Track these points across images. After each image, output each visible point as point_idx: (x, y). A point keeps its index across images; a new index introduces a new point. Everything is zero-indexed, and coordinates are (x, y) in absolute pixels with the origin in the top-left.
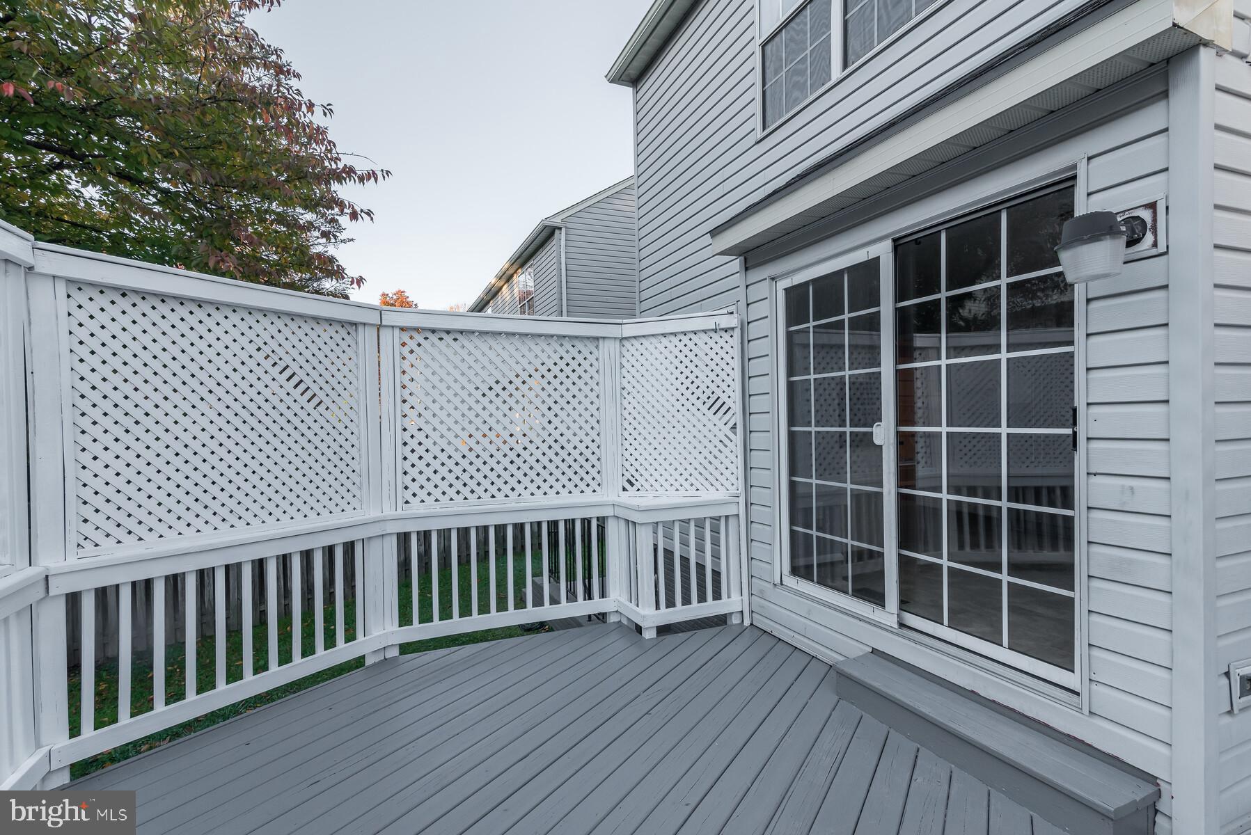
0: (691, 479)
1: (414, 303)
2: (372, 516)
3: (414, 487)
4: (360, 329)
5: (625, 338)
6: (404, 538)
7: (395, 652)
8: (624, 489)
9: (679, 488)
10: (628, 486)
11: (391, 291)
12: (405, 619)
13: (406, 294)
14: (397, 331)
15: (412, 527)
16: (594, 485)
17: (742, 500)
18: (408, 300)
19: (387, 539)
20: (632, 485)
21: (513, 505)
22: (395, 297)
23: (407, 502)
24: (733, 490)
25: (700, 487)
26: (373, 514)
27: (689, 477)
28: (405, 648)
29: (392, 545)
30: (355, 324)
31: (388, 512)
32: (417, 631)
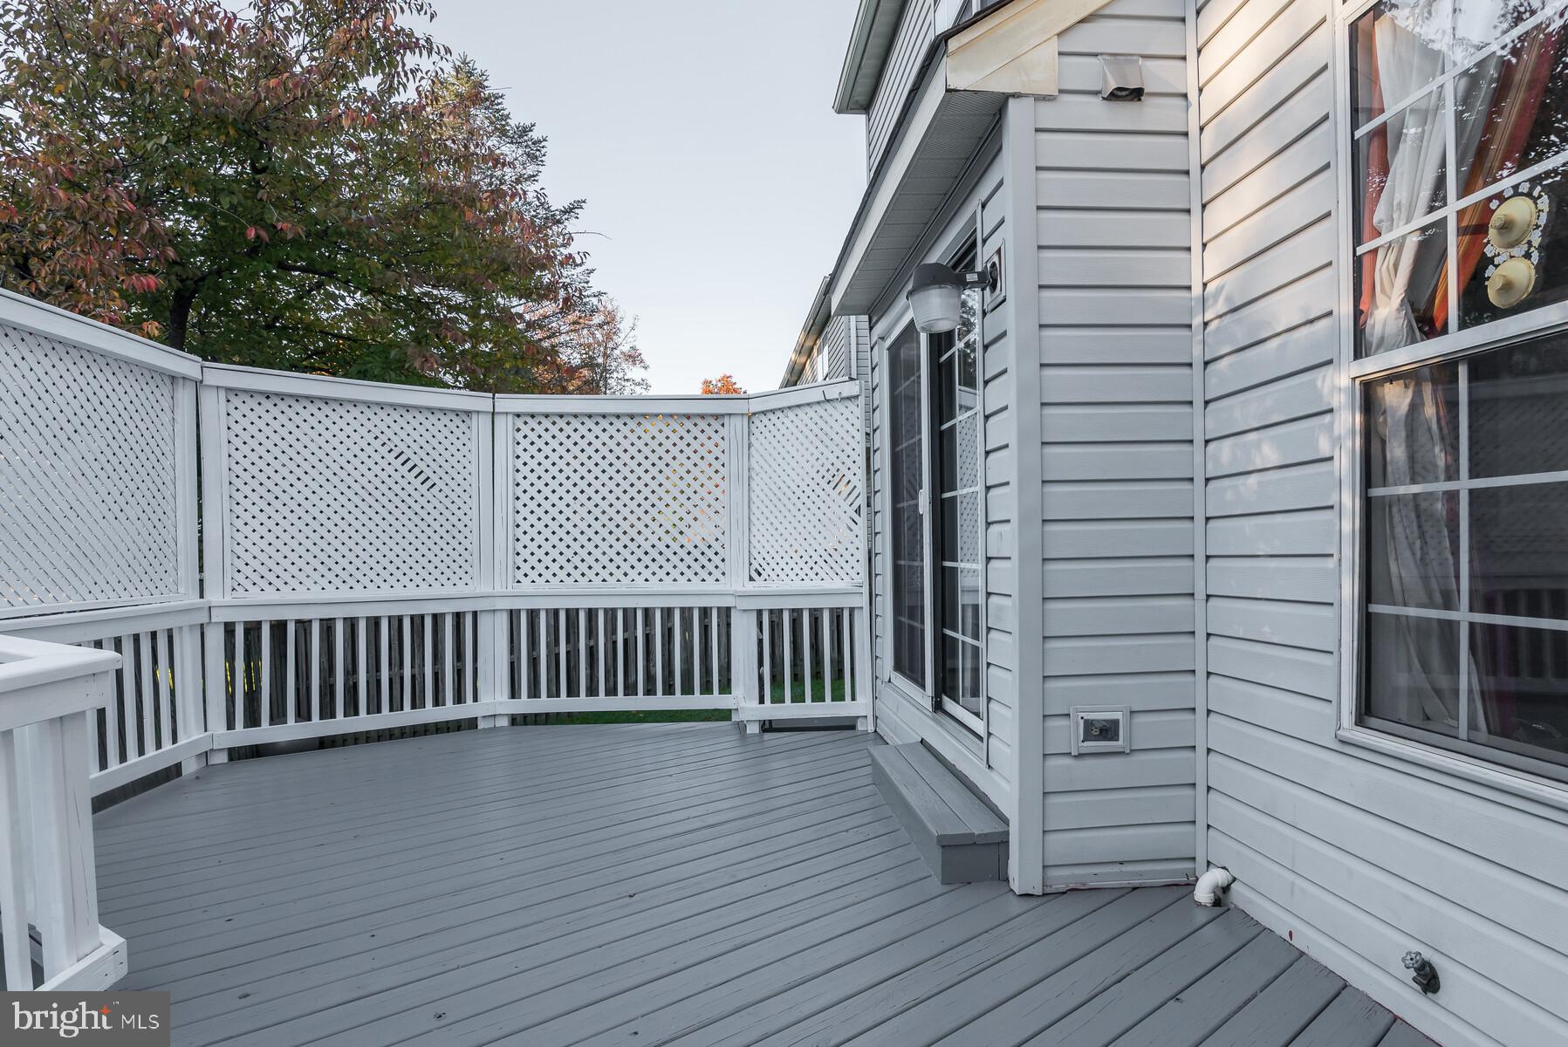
0: (816, 568)
1: (743, 390)
2: (483, 590)
3: (526, 568)
4: (474, 417)
5: (754, 414)
6: (513, 615)
7: (504, 722)
8: (751, 579)
9: (805, 577)
10: (755, 575)
11: (714, 377)
12: (514, 693)
13: (733, 380)
14: (510, 417)
15: (523, 605)
16: (717, 574)
17: (865, 590)
18: (735, 386)
19: (498, 615)
20: (760, 574)
21: (624, 590)
22: (719, 385)
23: (519, 582)
24: (858, 579)
25: (824, 576)
26: (485, 589)
27: (814, 565)
28: (515, 720)
29: (503, 622)
30: (468, 413)
31: (499, 589)
32: (525, 705)
